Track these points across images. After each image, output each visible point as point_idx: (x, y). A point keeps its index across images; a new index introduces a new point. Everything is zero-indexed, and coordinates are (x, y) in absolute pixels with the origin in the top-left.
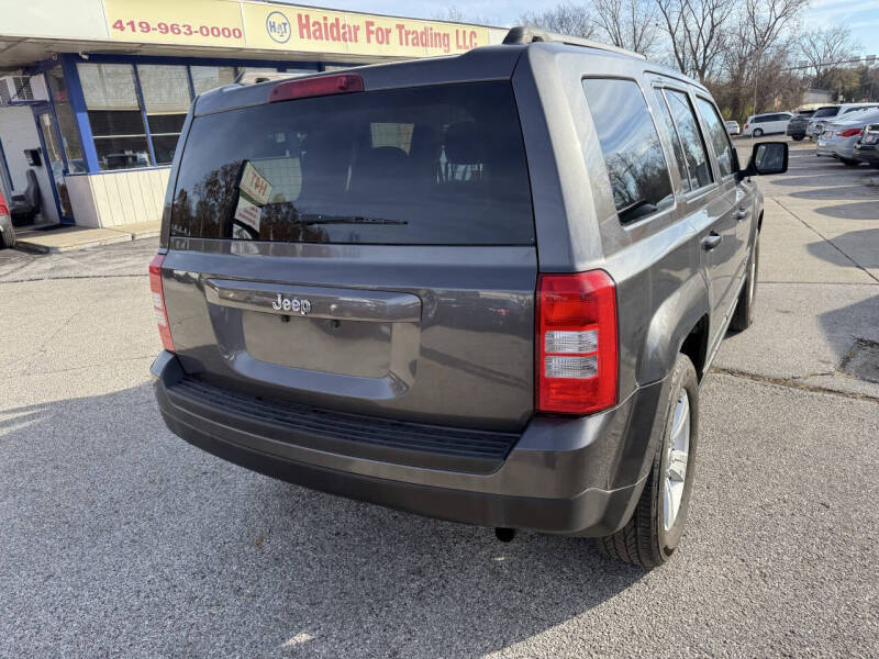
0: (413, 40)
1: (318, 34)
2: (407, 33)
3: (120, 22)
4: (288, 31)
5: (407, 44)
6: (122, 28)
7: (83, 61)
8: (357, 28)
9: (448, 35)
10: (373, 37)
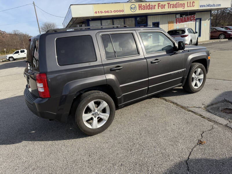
0: (172, 6)
1: (144, 8)
2: (171, 5)
3: (96, 12)
4: (136, 9)
5: (170, 8)
6: (97, 13)
7: (91, 21)
8: (155, 6)
9: (184, 4)
10: (160, 7)
